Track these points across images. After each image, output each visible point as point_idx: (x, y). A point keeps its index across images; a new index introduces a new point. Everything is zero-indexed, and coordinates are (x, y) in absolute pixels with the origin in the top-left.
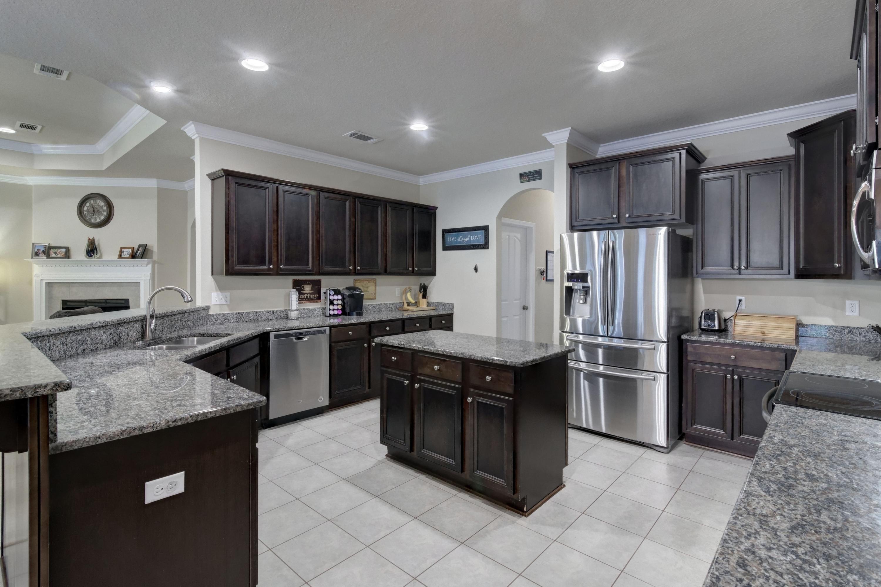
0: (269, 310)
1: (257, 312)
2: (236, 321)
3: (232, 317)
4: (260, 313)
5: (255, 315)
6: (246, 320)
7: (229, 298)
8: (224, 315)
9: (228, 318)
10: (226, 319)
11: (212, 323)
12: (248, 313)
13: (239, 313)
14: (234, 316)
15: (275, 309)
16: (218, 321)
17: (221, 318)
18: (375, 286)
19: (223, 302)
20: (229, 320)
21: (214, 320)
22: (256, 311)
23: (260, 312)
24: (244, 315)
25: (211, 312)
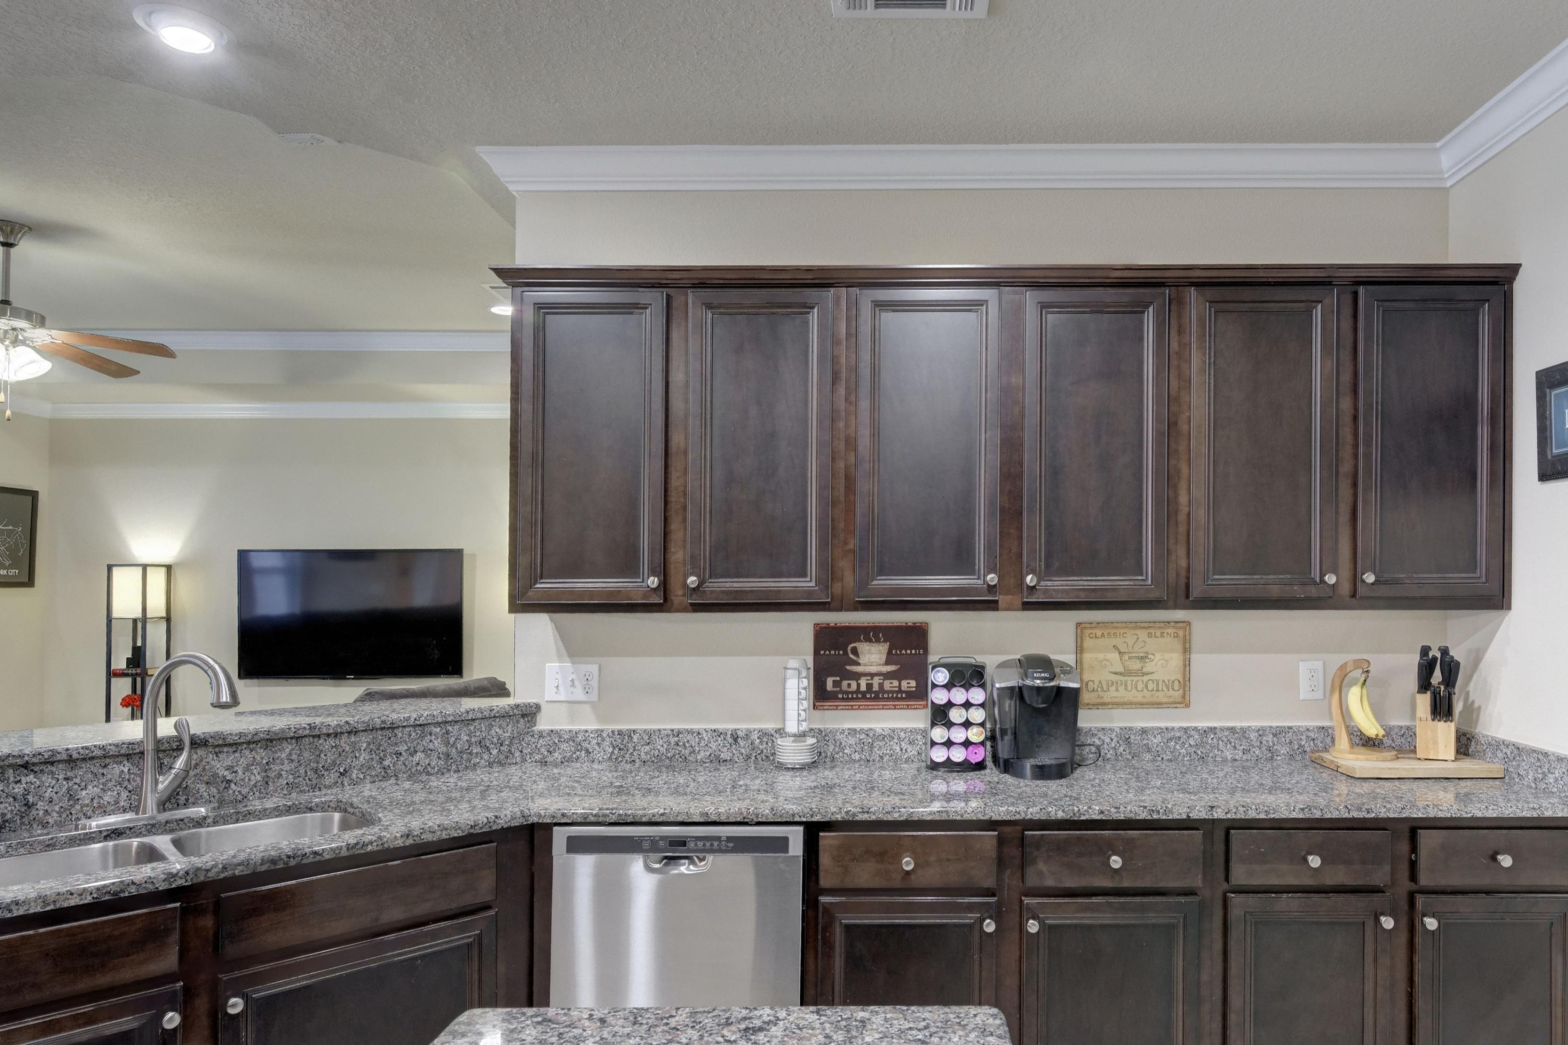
0: (720, 726)
1: (679, 733)
2: (610, 758)
3: (598, 744)
4: (689, 737)
5: (673, 740)
6: (643, 757)
7: (595, 683)
8: (573, 737)
9: (585, 745)
10: (579, 747)
11: (538, 757)
12: (650, 733)
13: (620, 733)
14: (603, 740)
15: (742, 727)
16: (556, 754)
17: (564, 746)
18: (1187, 650)
19: (579, 695)
20: (588, 752)
21: (543, 750)
22: (676, 726)
23: (690, 732)
24: (635, 738)
25: (543, 724)
